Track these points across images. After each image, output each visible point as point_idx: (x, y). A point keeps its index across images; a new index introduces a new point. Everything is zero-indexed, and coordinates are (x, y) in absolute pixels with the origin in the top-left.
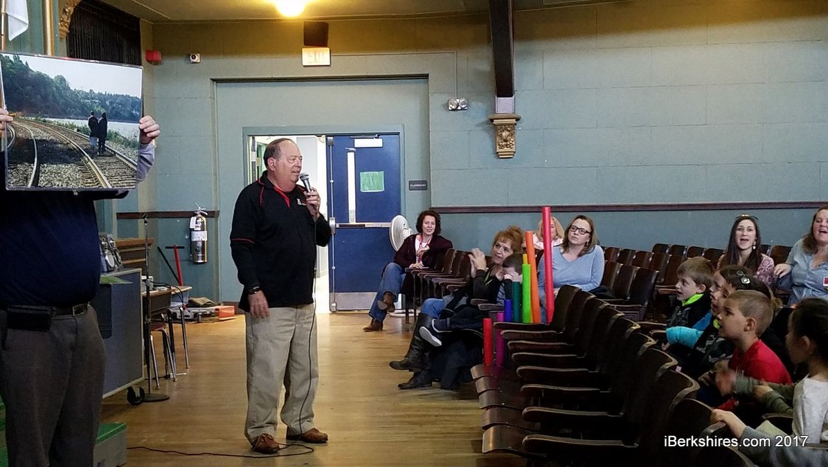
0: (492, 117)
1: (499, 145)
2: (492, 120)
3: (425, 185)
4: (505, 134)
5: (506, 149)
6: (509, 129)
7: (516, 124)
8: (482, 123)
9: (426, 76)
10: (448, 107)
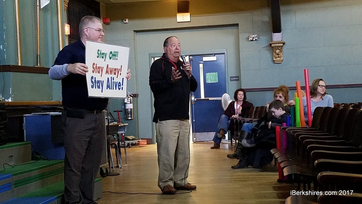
0: (271, 43)
1: (275, 57)
2: (271, 45)
3: (238, 78)
4: (277, 51)
5: (278, 59)
6: (279, 48)
7: (283, 46)
8: (266, 46)
9: (237, 25)
10: (249, 39)
